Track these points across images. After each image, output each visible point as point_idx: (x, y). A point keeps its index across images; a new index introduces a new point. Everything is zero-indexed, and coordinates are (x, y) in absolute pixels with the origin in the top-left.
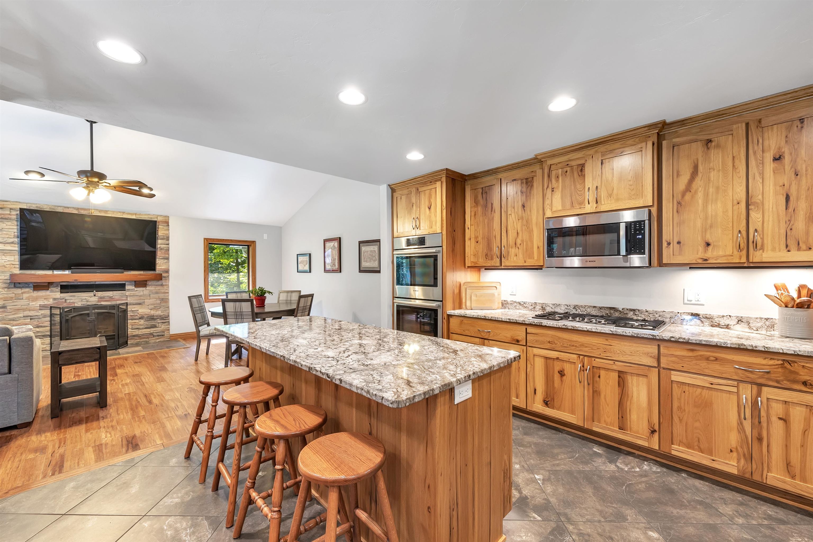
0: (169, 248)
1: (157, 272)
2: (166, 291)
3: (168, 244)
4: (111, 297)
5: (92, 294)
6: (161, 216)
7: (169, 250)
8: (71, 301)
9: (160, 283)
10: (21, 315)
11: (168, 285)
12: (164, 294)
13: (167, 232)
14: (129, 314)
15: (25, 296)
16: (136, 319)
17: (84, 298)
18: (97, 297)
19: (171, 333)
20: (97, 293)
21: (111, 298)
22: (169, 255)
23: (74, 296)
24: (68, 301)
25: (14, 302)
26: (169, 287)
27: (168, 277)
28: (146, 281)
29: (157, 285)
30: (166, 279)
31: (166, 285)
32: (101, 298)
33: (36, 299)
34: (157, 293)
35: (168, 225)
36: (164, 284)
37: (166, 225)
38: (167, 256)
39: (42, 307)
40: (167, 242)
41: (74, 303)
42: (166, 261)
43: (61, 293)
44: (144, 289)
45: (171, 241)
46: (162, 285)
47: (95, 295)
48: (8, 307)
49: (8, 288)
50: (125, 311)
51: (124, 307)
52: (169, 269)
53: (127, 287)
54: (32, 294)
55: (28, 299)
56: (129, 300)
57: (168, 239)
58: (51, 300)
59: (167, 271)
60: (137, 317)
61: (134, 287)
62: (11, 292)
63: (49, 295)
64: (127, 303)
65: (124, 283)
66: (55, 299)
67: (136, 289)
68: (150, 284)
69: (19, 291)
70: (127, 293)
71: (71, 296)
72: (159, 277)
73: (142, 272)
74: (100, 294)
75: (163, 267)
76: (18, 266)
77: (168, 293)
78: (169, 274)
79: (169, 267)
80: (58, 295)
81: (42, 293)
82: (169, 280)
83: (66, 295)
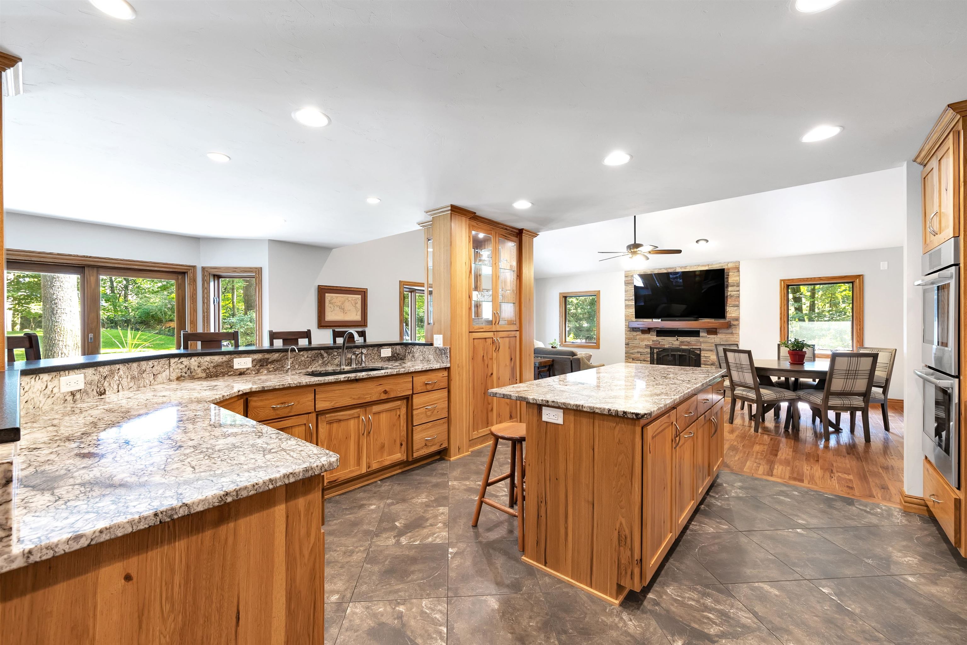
0: (739, 294)
1: (727, 320)
2: (736, 340)
3: (739, 291)
4: (689, 342)
5: (675, 338)
6: (732, 262)
7: (739, 297)
8: (663, 343)
9: (730, 331)
10: (636, 351)
11: (739, 334)
13: (738, 278)
14: (703, 359)
15: (638, 337)
16: (708, 365)
17: (671, 341)
18: (679, 342)
20: (678, 338)
21: (689, 343)
22: (739, 302)
23: (664, 339)
24: (661, 343)
25: (633, 341)
26: (739, 336)
27: (738, 325)
28: (716, 329)
29: (727, 333)
30: (736, 328)
31: (736, 333)
32: (682, 342)
33: (643, 340)
34: (727, 341)
35: (739, 271)
36: (734, 332)
37: (736, 271)
38: (737, 303)
39: (647, 346)
40: (737, 289)
41: (664, 345)
42: (736, 308)
43: (657, 336)
44: (715, 336)
45: (741, 288)
46: (732, 333)
47: (677, 340)
48: (630, 344)
49: (630, 331)
50: (699, 355)
51: (698, 352)
52: (739, 317)
53: (701, 334)
54: (641, 336)
55: (639, 339)
56: (703, 346)
57: (738, 285)
58: (651, 341)
59: (737, 319)
60: (709, 363)
61: (706, 335)
62: (631, 334)
63: (650, 338)
64: (700, 348)
65: (699, 330)
66: (653, 341)
67: (708, 336)
68: (720, 332)
69: (635, 334)
70: (701, 339)
71: (662, 339)
72: (729, 326)
73: (713, 320)
74: (681, 339)
75: (733, 315)
76: (634, 316)
78: (739, 322)
79: (739, 314)
80: (655, 338)
81: (647, 336)
82: (739, 329)
83: (659, 338)
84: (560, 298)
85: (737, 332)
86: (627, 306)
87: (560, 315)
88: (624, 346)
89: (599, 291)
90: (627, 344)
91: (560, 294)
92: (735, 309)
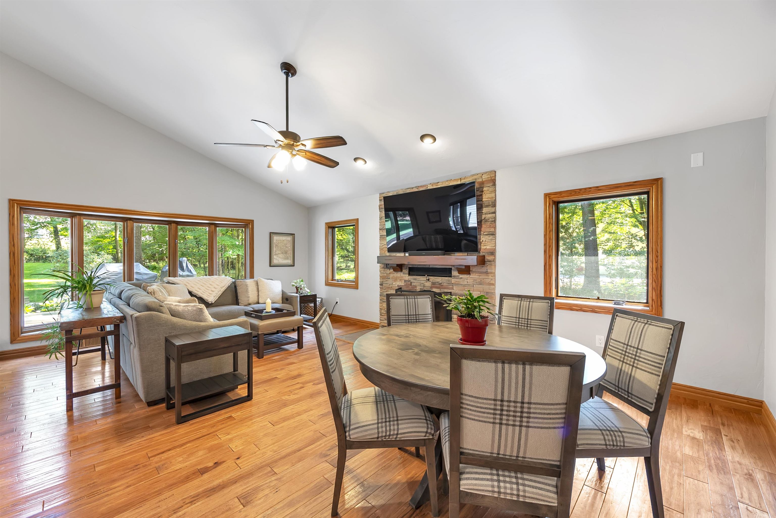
0: (495, 218)
1: (481, 254)
2: (492, 282)
3: (495, 213)
4: (440, 284)
5: (426, 278)
6: (486, 172)
7: (495, 221)
8: (415, 284)
9: (484, 269)
11: (494, 273)
12: (488, 286)
13: (493, 195)
15: (391, 275)
18: (430, 283)
20: (429, 277)
22: (495, 228)
23: (416, 279)
24: (413, 284)
25: (386, 281)
26: (495, 276)
27: (494, 260)
28: (469, 266)
29: (481, 273)
30: (491, 265)
31: (491, 273)
32: (433, 283)
33: (396, 279)
34: (480, 284)
35: (494, 185)
36: (489, 271)
37: (491, 184)
38: (492, 230)
40: (492, 210)
42: (492, 237)
43: (409, 274)
44: (468, 276)
45: (498, 209)
46: (487, 273)
47: (429, 280)
48: (384, 285)
49: (384, 268)
52: (495, 249)
53: (453, 273)
54: (394, 275)
55: (392, 278)
56: (454, 290)
57: (494, 205)
58: (403, 282)
59: (493, 253)
61: (459, 274)
62: (385, 272)
63: (402, 277)
64: (451, 292)
65: (450, 267)
66: (405, 281)
67: (461, 276)
68: (474, 271)
69: (388, 271)
70: (453, 280)
71: (414, 279)
72: (482, 261)
74: (432, 279)
75: (488, 247)
76: (387, 249)
77: (494, 285)
78: (495, 256)
79: (495, 246)
80: (407, 277)
81: (399, 274)
82: (495, 266)
83: (411, 278)
84: (326, 228)
85: (493, 271)
87: (326, 248)
88: (379, 286)
89: (357, 220)
90: (381, 285)
91: (326, 223)
92: (490, 238)
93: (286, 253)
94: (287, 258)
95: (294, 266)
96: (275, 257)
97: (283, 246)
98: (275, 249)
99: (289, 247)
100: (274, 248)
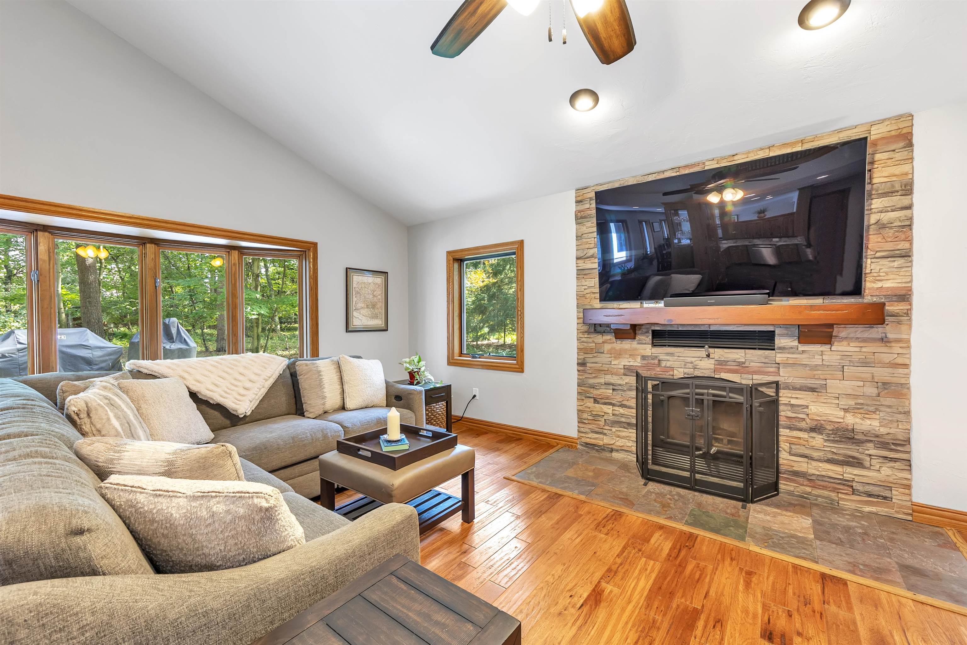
0: (911, 219)
2: (900, 360)
3: (909, 207)
4: (740, 364)
5: (702, 352)
6: (883, 121)
7: (910, 226)
8: (668, 364)
9: (877, 332)
10: (602, 381)
11: (908, 341)
12: (890, 370)
13: (906, 168)
14: (784, 412)
15: (607, 347)
16: (801, 430)
17: (689, 360)
19: (915, 499)
20: (711, 350)
21: (741, 367)
22: (911, 242)
23: (672, 354)
24: (663, 364)
25: (594, 357)
26: (909, 347)
27: (908, 313)
28: (831, 326)
29: (865, 340)
30: (899, 323)
31: (898, 341)
32: (721, 363)
33: (618, 354)
34: (865, 363)
35: (910, 145)
36: (890, 336)
37: (902, 144)
38: (904, 245)
39: (628, 370)
40: (905, 201)
41: (672, 369)
42: (899, 262)
43: (654, 345)
44: (826, 348)
45: (917, 197)
46: (884, 340)
47: (708, 356)
48: (588, 365)
49: (588, 332)
50: (774, 403)
51: (771, 392)
52: (910, 289)
53: (779, 341)
54: (615, 345)
55: (610, 352)
56: (784, 376)
57: (907, 190)
58: (639, 359)
59: (904, 296)
60: (803, 425)
61: (796, 343)
62: (590, 340)
63: (636, 349)
64: (777, 383)
65: (771, 328)
66: (644, 358)
67: (802, 348)
68: (843, 334)
69: (599, 338)
70: (780, 357)
71: (668, 354)
73: (818, 301)
74: (718, 353)
75: (888, 284)
76: (598, 296)
77: (906, 366)
78: (911, 304)
79: (911, 281)
80: (648, 350)
81: (627, 344)
82: (910, 326)
83: (660, 352)
84: (448, 261)
85: (904, 336)
86: (581, 273)
87: (448, 297)
88: (575, 367)
89: (521, 243)
90: (582, 364)
91: (449, 253)
92: (896, 264)
93: (374, 306)
94: (375, 317)
95: (387, 330)
96: (355, 314)
97: (368, 294)
98: (355, 299)
99: (379, 297)
100: (354, 297)
